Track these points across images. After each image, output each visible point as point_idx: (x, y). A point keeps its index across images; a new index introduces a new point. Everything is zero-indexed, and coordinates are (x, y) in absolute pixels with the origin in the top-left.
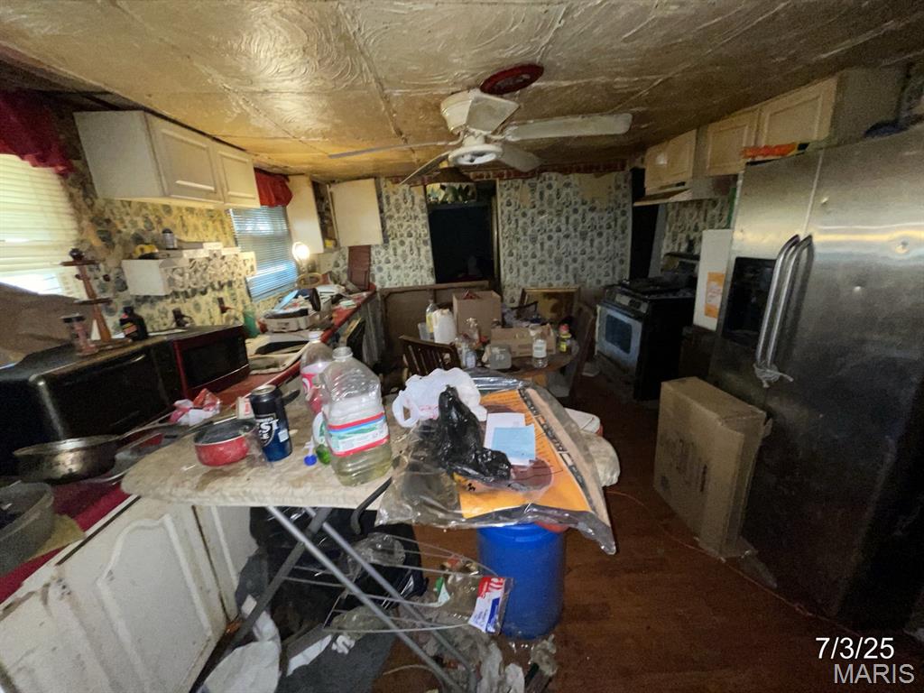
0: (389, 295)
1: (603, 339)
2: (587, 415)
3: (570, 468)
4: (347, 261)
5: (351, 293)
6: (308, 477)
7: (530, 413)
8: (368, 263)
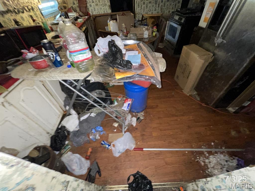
0: (96, 17)
1: (167, 35)
2: (159, 53)
3: (151, 65)
4: (77, 2)
5: (81, 17)
6: (69, 71)
7: (140, 51)
8: (86, 3)
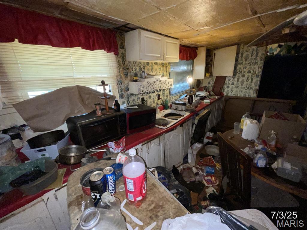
0: (229, 99)
4: (214, 82)
5: (211, 96)
8: (223, 84)
